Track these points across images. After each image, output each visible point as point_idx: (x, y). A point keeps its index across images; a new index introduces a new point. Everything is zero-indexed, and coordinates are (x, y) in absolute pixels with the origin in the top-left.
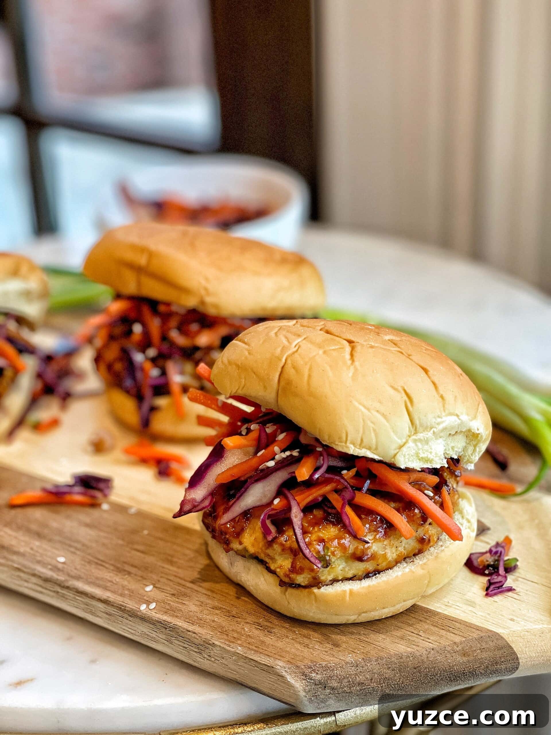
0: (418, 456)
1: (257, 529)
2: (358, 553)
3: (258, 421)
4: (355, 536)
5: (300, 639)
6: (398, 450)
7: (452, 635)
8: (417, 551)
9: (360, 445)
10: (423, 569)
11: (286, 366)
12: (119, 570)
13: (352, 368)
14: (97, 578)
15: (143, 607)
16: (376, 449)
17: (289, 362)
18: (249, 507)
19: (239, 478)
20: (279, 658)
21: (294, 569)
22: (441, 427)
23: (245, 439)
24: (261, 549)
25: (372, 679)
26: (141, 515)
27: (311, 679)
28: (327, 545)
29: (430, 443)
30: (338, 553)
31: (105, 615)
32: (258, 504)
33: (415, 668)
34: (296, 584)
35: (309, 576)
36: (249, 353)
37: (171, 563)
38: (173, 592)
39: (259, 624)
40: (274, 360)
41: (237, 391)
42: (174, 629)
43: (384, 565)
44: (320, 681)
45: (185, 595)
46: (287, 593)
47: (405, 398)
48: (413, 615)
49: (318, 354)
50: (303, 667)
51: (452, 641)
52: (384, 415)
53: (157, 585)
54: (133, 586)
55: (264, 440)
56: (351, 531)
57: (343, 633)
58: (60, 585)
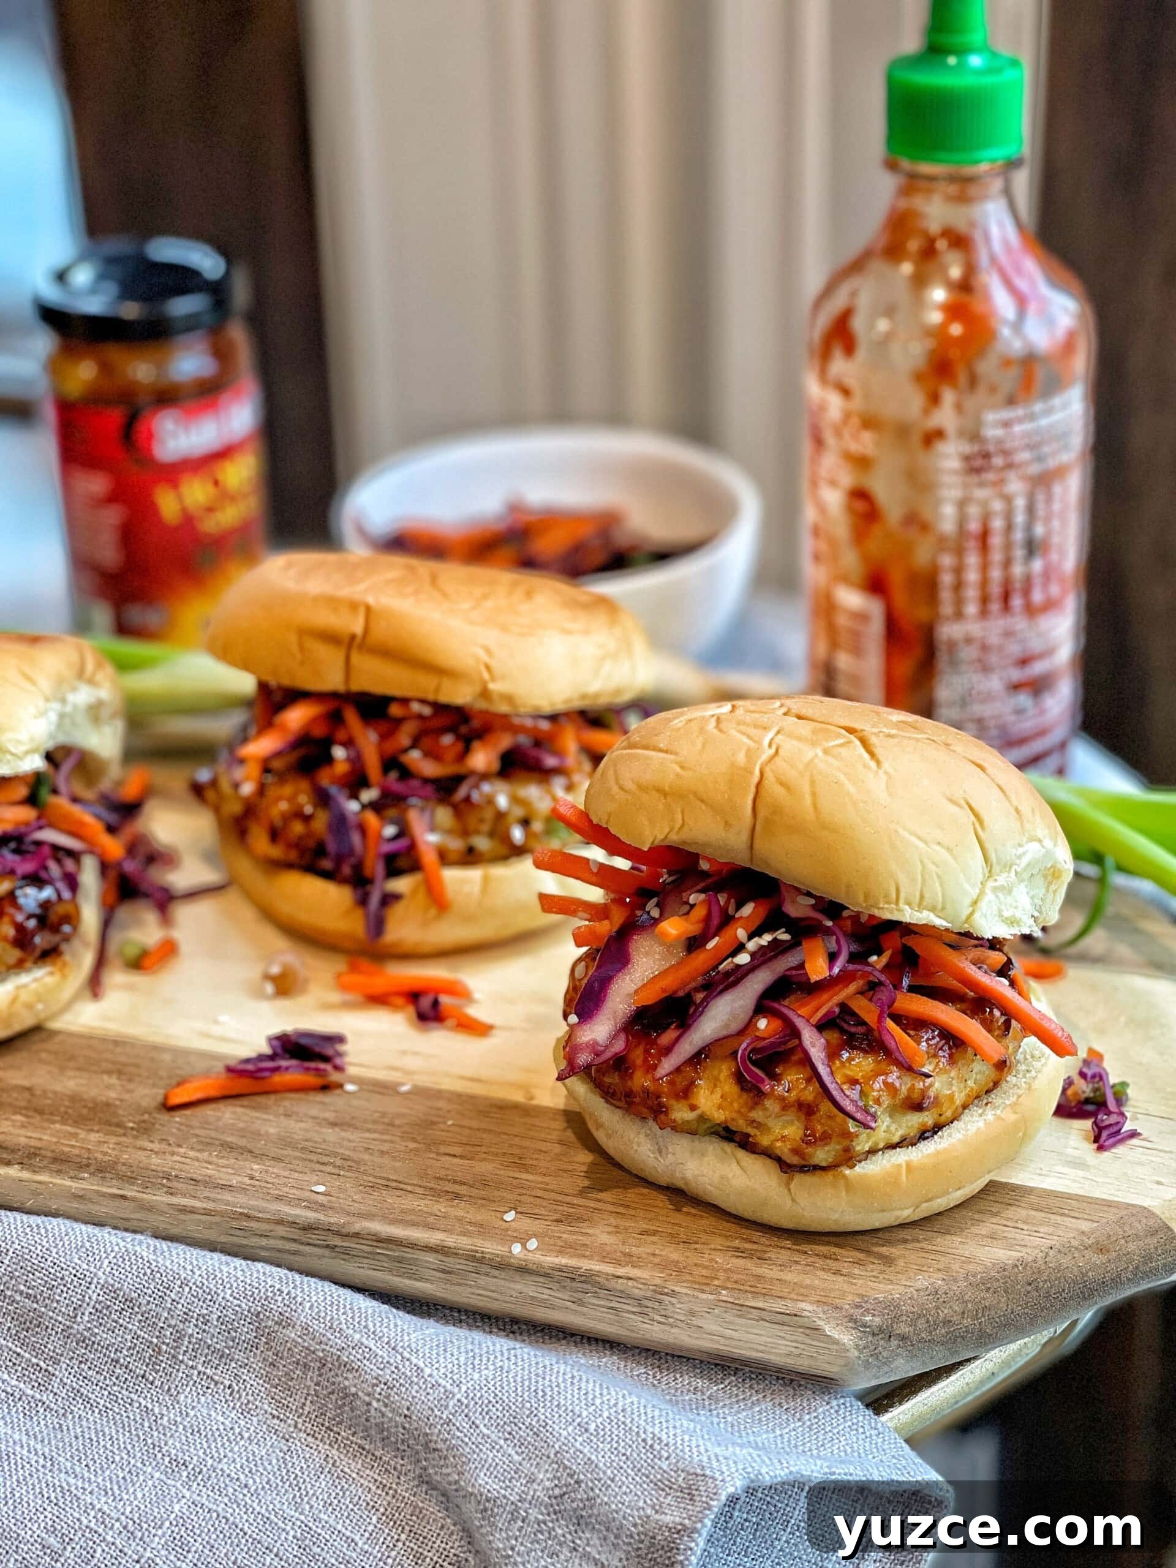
0: (1000, 916)
1: (722, 1077)
2: (916, 1095)
3: (699, 887)
4: (908, 1068)
5: (820, 1263)
6: (971, 909)
7: (1074, 1220)
8: (991, 1084)
9: (920, 905)
10: (1015, 1112)
11: (766, 782)
12: (437, 1194)
13: (881, 772)
14: (403, 1211)
15: (517, 1249)
16: (943, 908)
17: (769, 774)
18: (708, 1041)
19: (676, 992)
20: (800, 1298)
21: (812, 1139)
22: (1024, 861)
23: (687, 920)
24: (739, 1112)
25: (963, 1313)
26: (420, 1092)
27: (865, 1326)
28: (866, 1089)
29: (1014, 893)
30: (886, 1101)
31: (438, 1274)
32: (725, 1033)
33: (1030, 1284)
34: (809, 1166)
35: (838, 1147)
36: (682, 767)
37: (525, 1168)
38: (557, 1216)
39: (737, 1249)
40: (736, 776)
41: (666, 837)
42: (588, 1279)
43: (949, 1114)
44: (880, 1328)
45: (580, 1219)
46: (792, 1186)
47: (972, 818)
48: (991, 1198)
49: (816, 755)
50: (847, 1307)
51: (1077, 1230)
52: (948, 849)
53: (520, 1210)
54: (480, 1216)
55: (716, 921)
56: (901, 1059)
57: (889, 1243)
58: (339, 1234)
